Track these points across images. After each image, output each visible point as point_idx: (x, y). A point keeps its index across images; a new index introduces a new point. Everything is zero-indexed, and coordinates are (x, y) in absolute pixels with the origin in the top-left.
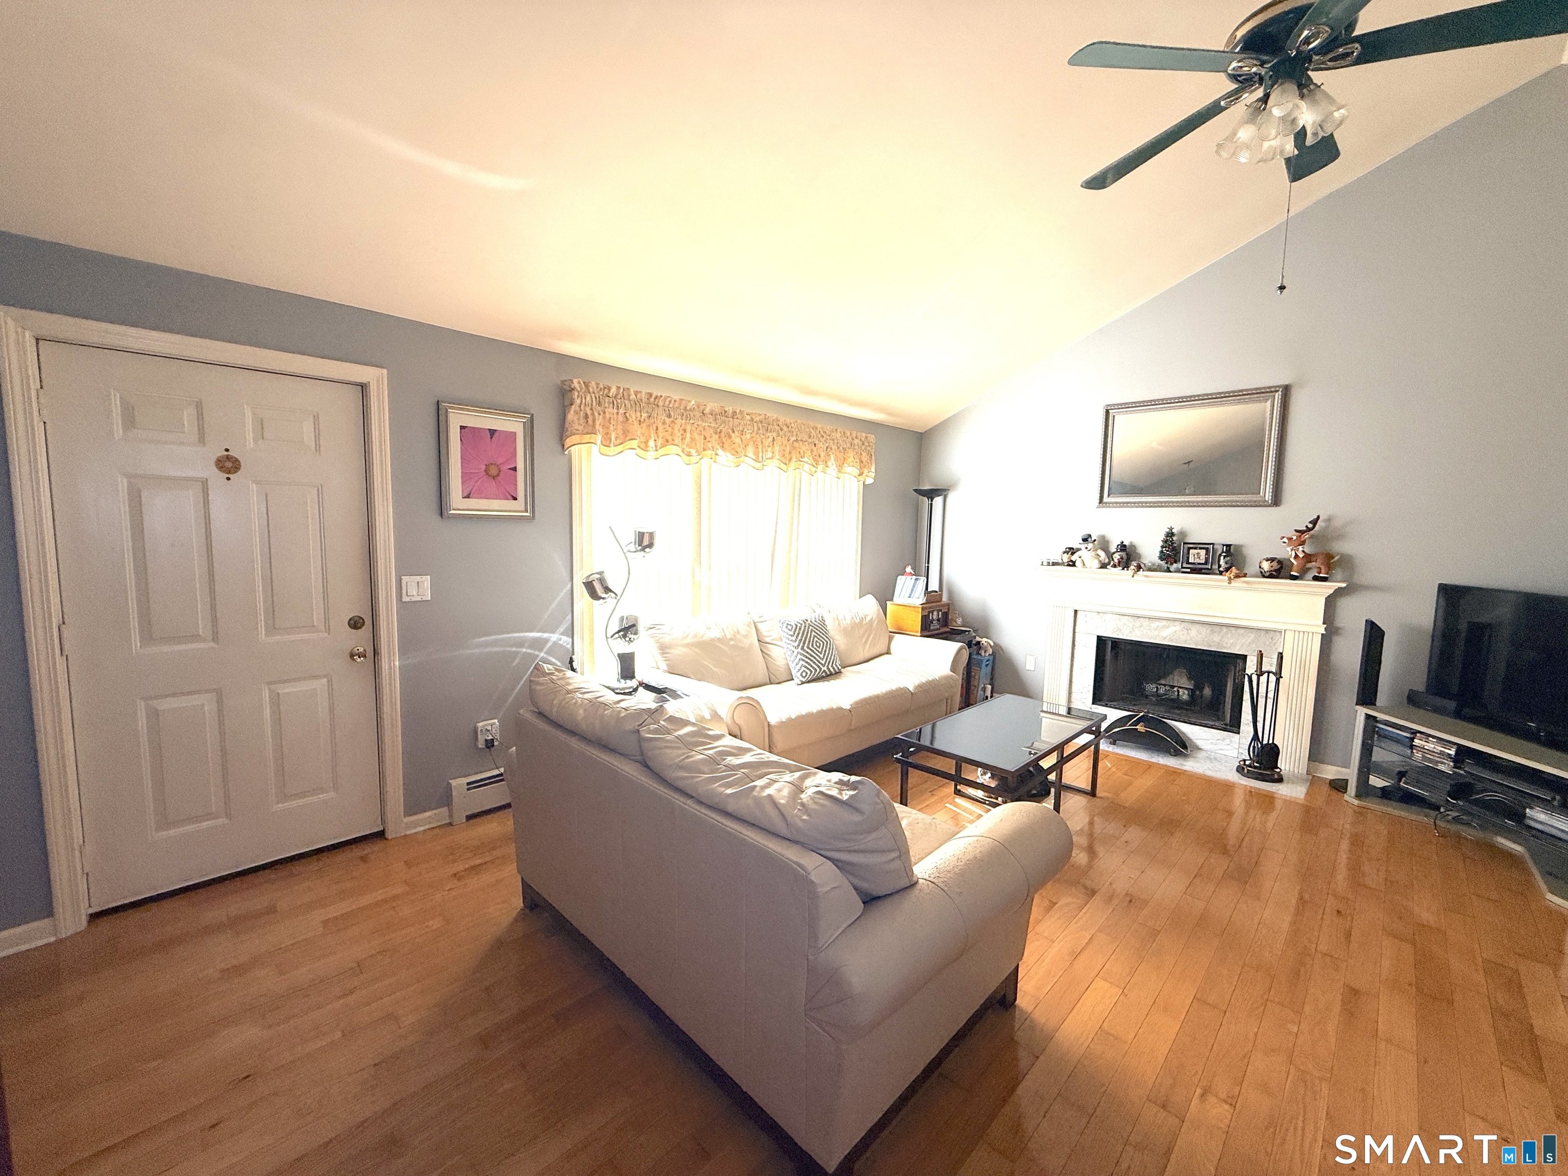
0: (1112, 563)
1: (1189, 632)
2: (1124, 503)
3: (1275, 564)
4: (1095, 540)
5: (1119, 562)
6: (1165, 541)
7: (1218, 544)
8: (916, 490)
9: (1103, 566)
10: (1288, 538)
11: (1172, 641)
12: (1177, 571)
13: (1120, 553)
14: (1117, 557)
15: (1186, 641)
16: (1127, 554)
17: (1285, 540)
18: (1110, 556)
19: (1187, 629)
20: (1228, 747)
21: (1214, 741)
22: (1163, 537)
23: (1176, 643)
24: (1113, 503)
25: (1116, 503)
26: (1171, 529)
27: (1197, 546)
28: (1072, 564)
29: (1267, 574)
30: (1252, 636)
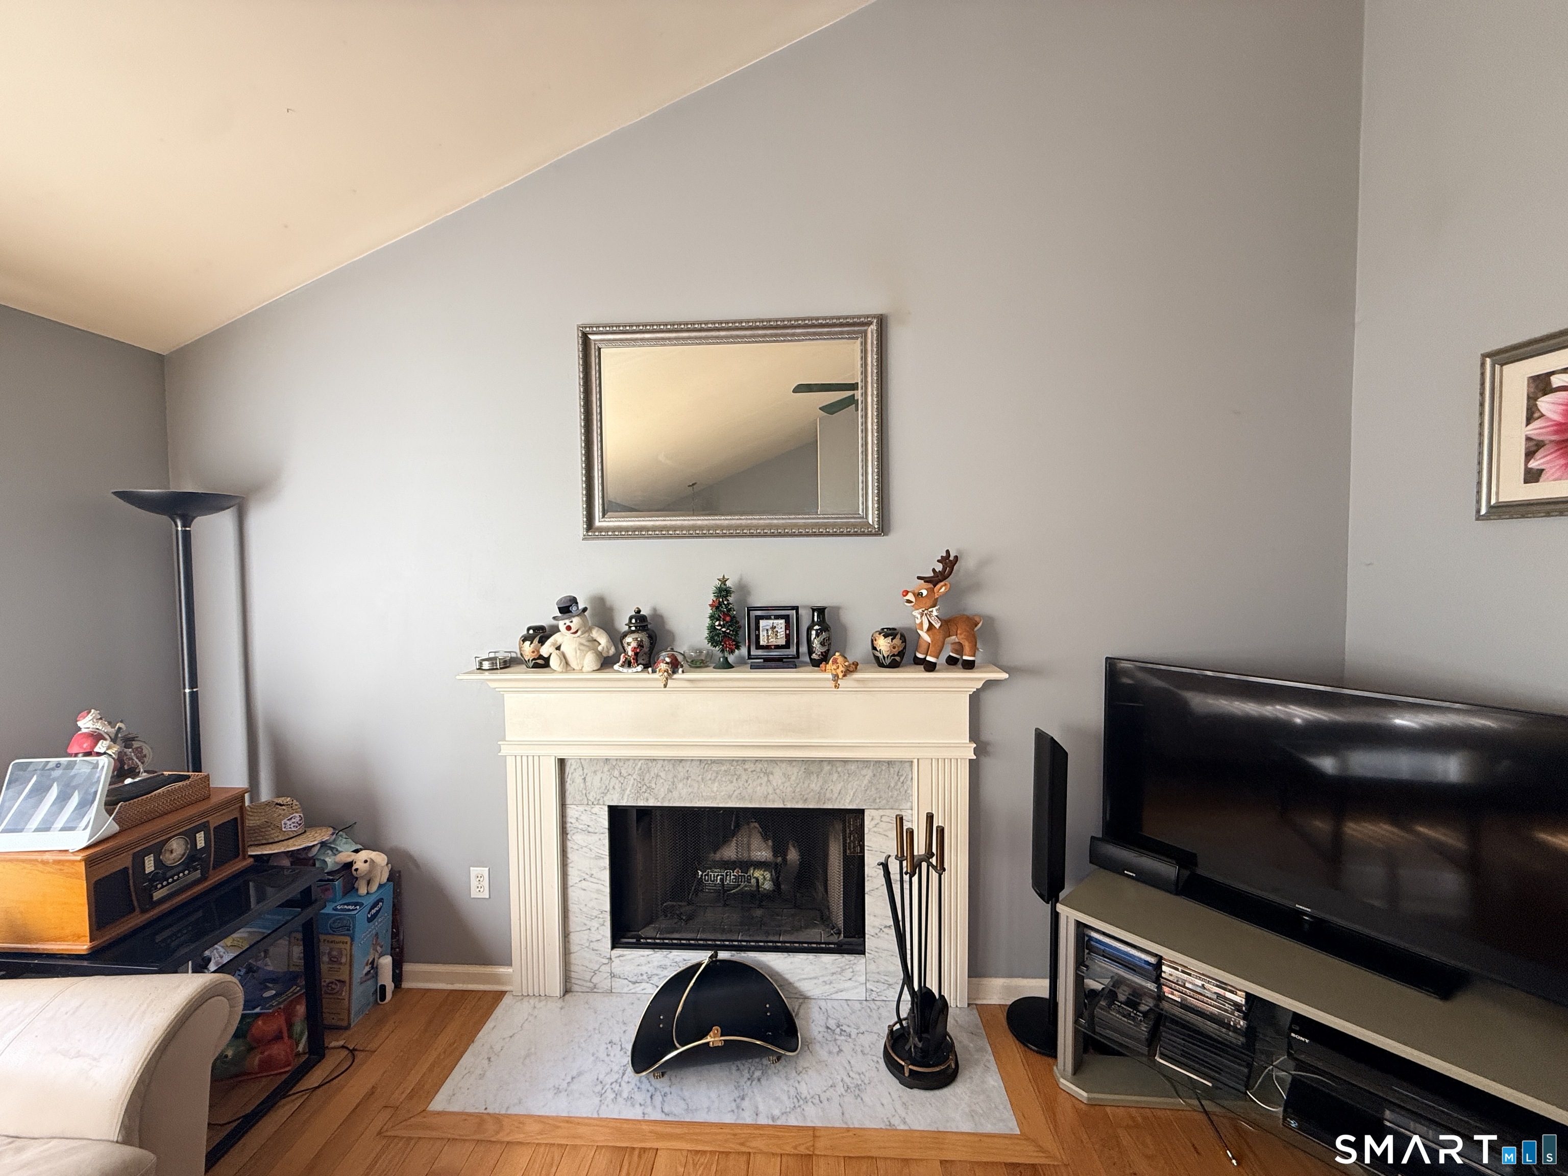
0: (622, 659)
1: (771, 777)
2: (634, 529)
3: (897, 641)
4: (585, 610)
5: (636, 654)
6: (717, 606)
7: (805, 607)
8: (121, 495)
9: (606, 663)
10: (914, 594)
11: (743, 799)
12: (741, 662)
13: (635, 635)
14: (631, 642)
15: (766, 797)
16: (650, 637)
17: (910, 597)
18: (617, 639)
19: (767, 774)
20: (849, 984)
21: (826, 979)
22: (711, 598)
23: (751, 802)
24: (614, 529)
25: (620, 529)
26: (724, 581)
27: (770, 612)
28: (542, 663)
29: (888, 661)
30: (869, 773)
